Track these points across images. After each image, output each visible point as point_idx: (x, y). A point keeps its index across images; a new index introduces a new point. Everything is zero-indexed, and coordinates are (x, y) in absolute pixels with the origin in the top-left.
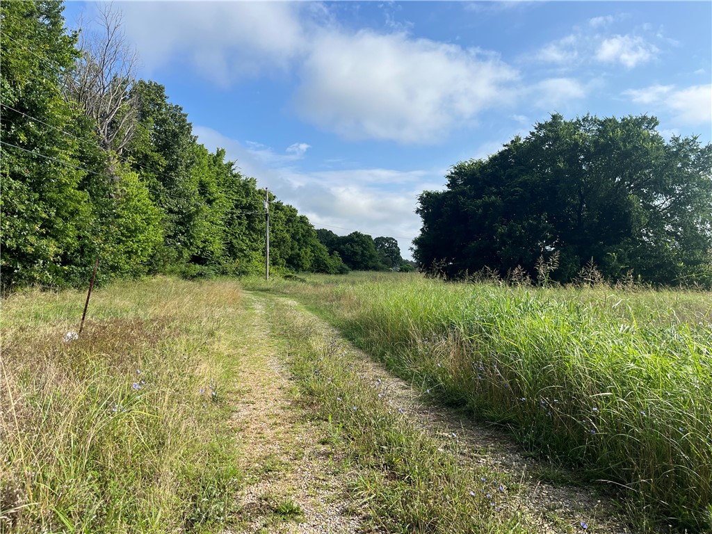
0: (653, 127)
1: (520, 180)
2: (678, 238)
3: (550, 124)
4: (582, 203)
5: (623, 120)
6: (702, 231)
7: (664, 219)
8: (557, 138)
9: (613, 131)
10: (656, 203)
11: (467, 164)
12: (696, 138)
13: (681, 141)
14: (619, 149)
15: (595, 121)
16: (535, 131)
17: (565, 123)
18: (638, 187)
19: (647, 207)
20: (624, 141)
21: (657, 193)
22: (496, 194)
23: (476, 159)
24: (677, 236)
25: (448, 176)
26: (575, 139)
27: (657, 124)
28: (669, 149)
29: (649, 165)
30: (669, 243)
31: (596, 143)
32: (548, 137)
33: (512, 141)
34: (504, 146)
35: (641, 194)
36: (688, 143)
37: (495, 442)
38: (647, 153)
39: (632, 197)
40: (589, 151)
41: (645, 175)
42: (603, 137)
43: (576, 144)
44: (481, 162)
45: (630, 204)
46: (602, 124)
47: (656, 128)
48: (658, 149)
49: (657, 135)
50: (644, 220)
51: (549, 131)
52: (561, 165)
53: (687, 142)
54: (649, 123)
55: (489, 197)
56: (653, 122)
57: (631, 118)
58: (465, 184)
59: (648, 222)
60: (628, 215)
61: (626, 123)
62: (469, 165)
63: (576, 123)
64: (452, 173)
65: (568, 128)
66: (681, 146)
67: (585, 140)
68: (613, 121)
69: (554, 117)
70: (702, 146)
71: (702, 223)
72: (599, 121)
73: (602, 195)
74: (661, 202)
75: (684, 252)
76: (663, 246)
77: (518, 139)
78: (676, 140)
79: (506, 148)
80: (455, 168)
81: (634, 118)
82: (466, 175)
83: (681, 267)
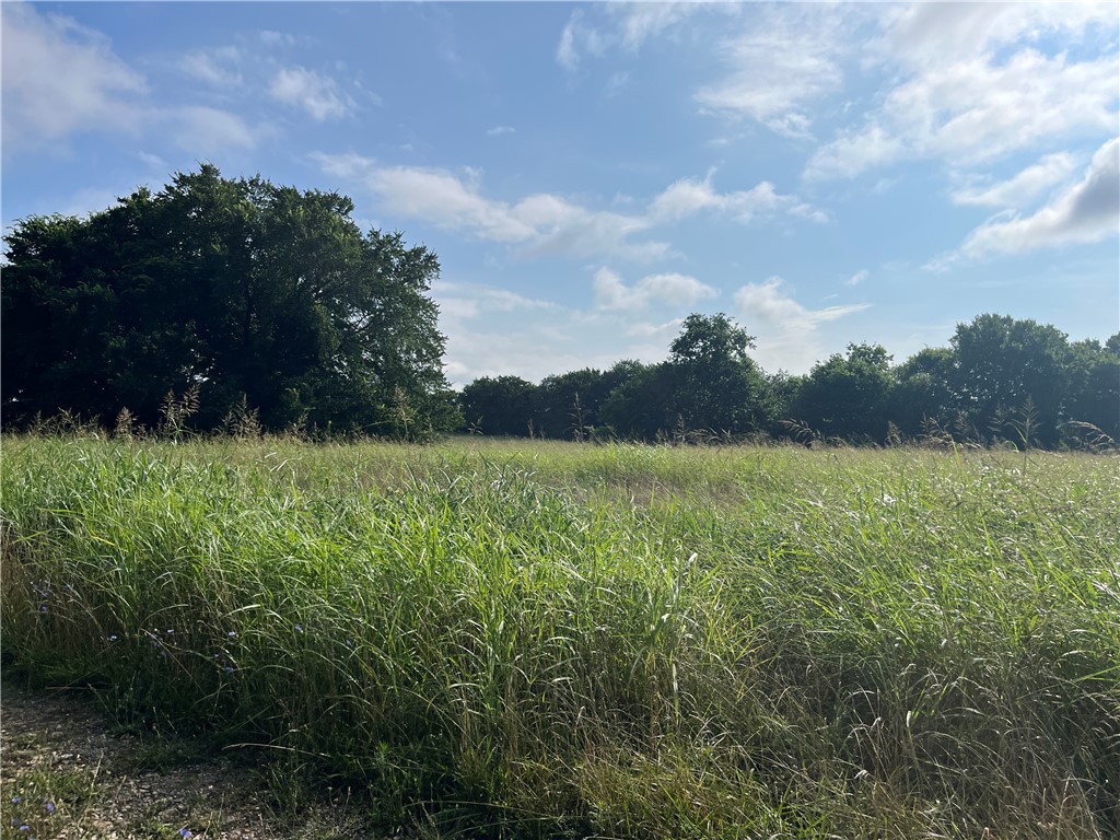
0: (347, 211)
1: (149, 262)
2: (378, 370)
3: (199, 179)
4: (250, 310)
5: (307, 194)
6: (407, 362)
7: (362, 344)
8: (210, 205)
9: (294, 208)
10: (353, 320)
11: (47, 222)
12: (399, 236)
13: (381, 238)
14: (302, 236)
15: (268, 189)
16: (174, 185)
17: (224, 182)
18: (327, 295)
19: (340, 325)
20: (309, 225)
21: (352, 306)
22: (103, 281)
23: (66, 215)
24: (377, 367)
25: (8, 239)
26: (238, 211)
27: (351, 208)
28: (366, 246)
29: (341, 266)
30: (367, 376)
31: (269, 221)
32: (197, 199)
33: (134, 196)
34: (120, 200)
35: (330, 306)
36: (390, 242)
37: (65, 722)
38: (338, 247)
39: (319, 307)
40: (259, 232)
41: (336, 278)
42: (280, 215)
43: (240, 219)
44: (76, 222)
45: (316, 318)
46: (277, 194)
47: (350, 214)
48: (352, 243)
49: (352, 224)
50: (336, 343)
51: (198, 190)
52: (217, 248)
53: (388, 240)
54: (342, 206)
55: (90, 286)
56: (346, 205)
57: (319, 193)
58: (44, 256)
59: (341, 346)
60: (314, 334)
61: (311, 200)
62: (51, 224)
63: (240, 186)
64: (17, 234)
65: (228, 191)
66: (381, 244)
67: (253, 214)
68: (293, 192)
69: (205, 169)
70: (407, 248)
71: (407, 352)
72: (273, 189)
73: (278, 301)
74: (358, 319)
75: (385, 390)
76: (359, 381)
77: (145, 193)
78: (375, 234)
79: (124, 205)
80: (25, 225)
81: (323, 194)
82: (44, 240)
83: (381, 410)
